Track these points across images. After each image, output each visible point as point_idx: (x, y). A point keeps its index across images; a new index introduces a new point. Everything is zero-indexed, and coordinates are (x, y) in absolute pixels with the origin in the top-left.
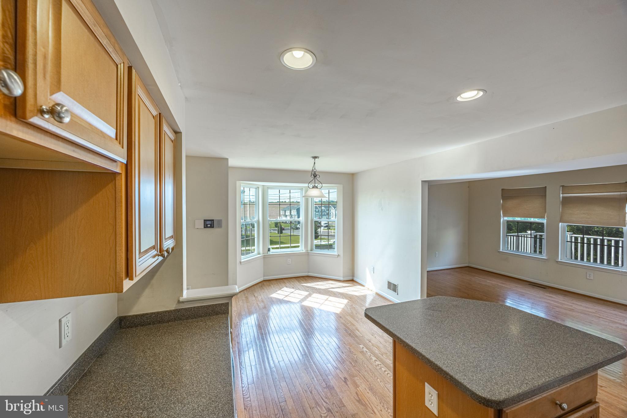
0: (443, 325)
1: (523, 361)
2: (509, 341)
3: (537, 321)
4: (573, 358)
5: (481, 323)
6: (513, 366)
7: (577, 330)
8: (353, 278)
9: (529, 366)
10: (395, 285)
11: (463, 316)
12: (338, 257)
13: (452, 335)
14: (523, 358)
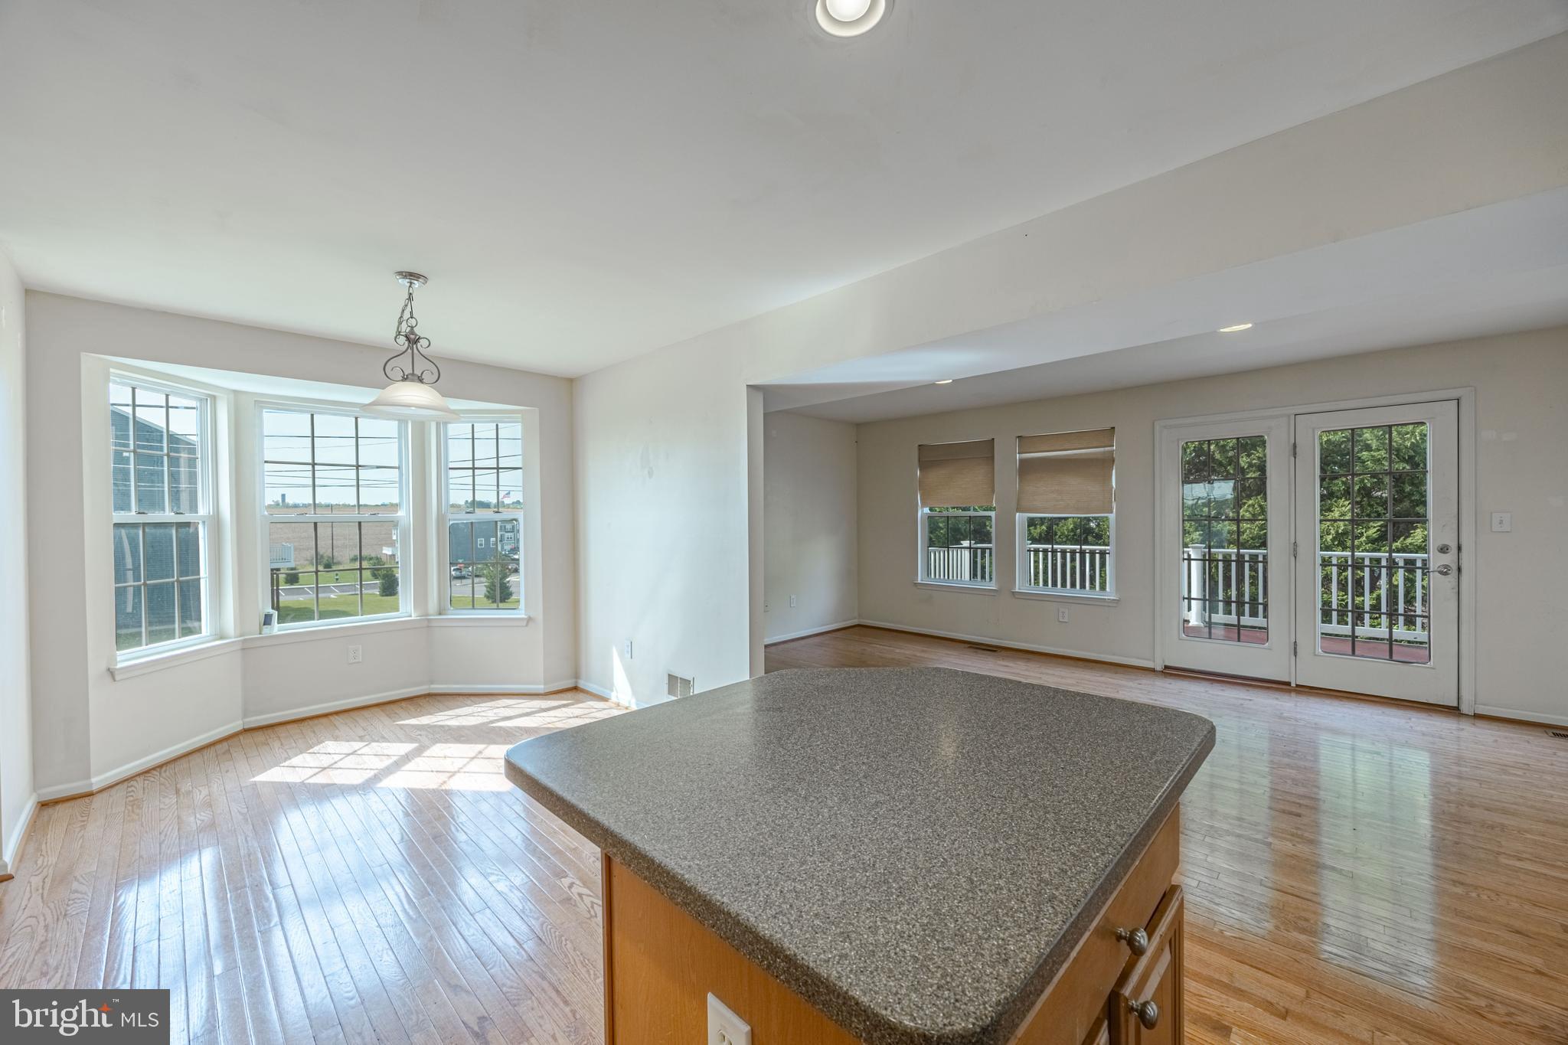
0: (781, 749)
1: (1019, 814)
2: (971, 758)
3: (1022, 693)
4: (1129, 771)
5: (893, 723)
6: (996, 841)
7: (1107, 699)
8: (576, 682)
9: (1039, 827)
10: (685, 680)
11: (842, 711)
12: (527, 625)
13: (808, 778)
14: (1018, 806)
